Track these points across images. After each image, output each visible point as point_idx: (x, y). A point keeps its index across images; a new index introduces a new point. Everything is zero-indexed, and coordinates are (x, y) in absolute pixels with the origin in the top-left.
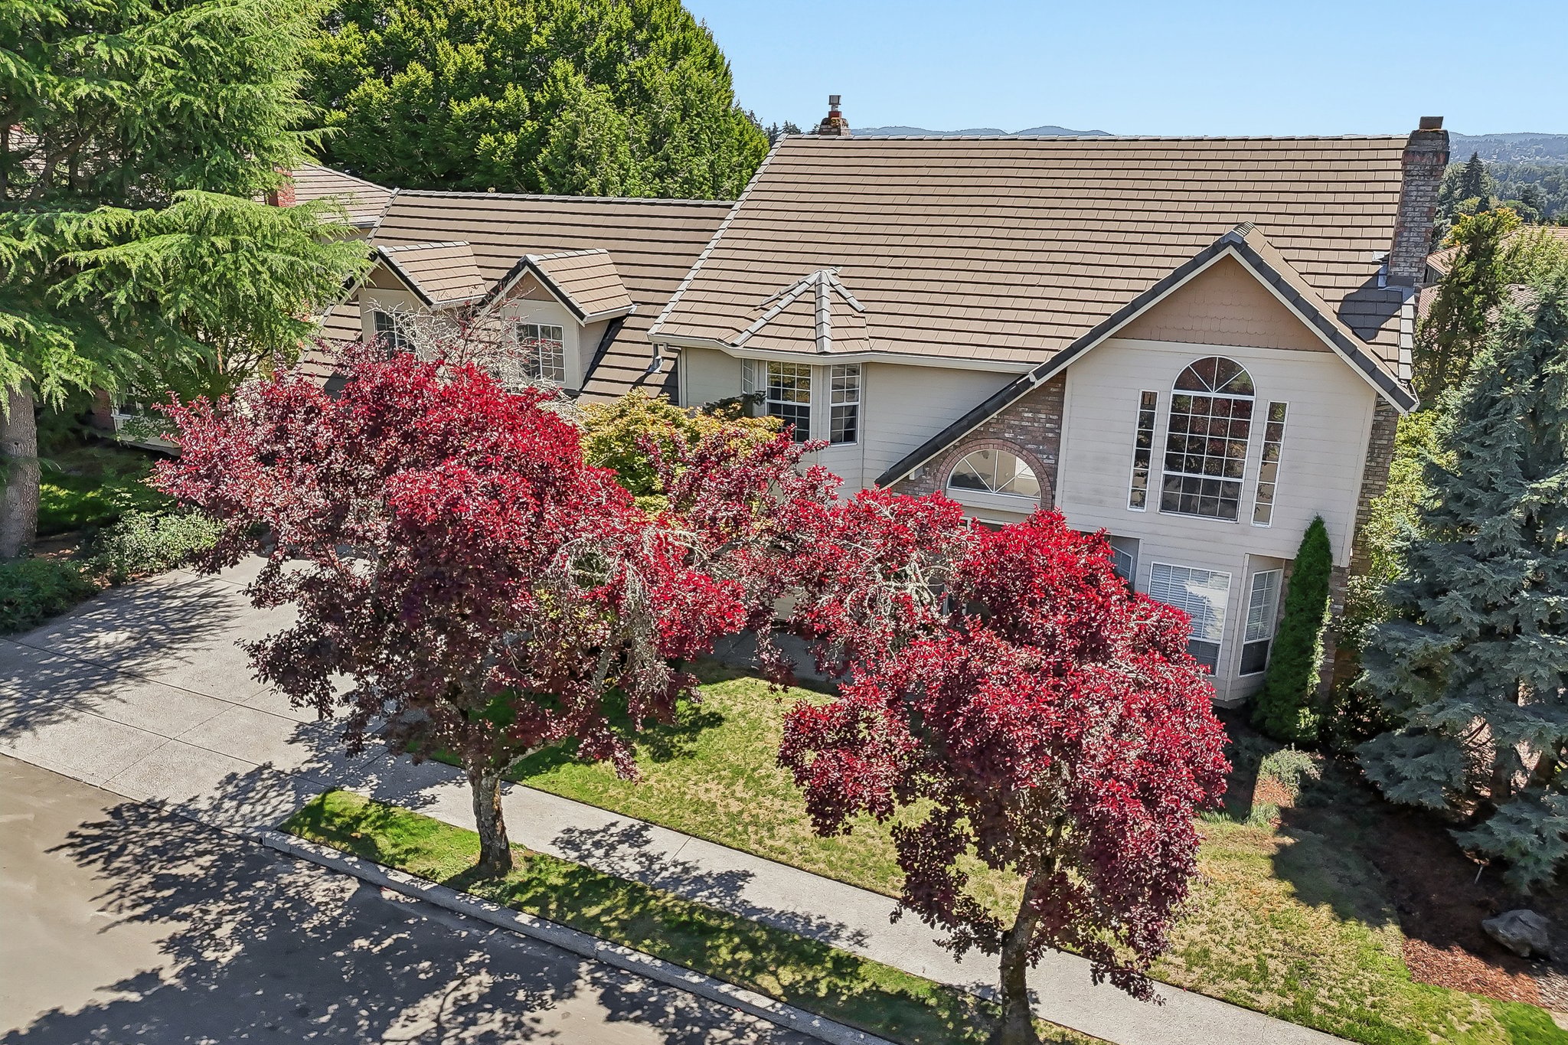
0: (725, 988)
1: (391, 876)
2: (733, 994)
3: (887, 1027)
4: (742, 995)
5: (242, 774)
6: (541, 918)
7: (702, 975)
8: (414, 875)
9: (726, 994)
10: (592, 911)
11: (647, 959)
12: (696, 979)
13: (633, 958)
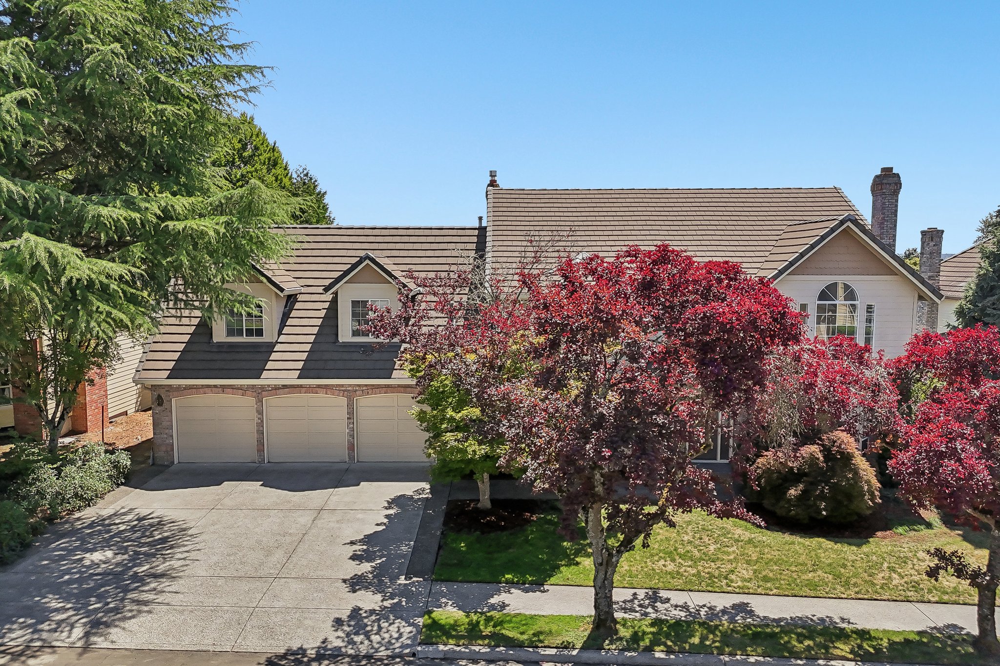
0: (821, 662)
1: (542, 651)
2: (829, 664)
4: (834, 663)
5: (344, 617)
6: (669, 651)
7: (801, 659)
8: (556, 648)
10: (696, 640)
11: (761, 659)
12: (800, 662)
13: (752, 660)
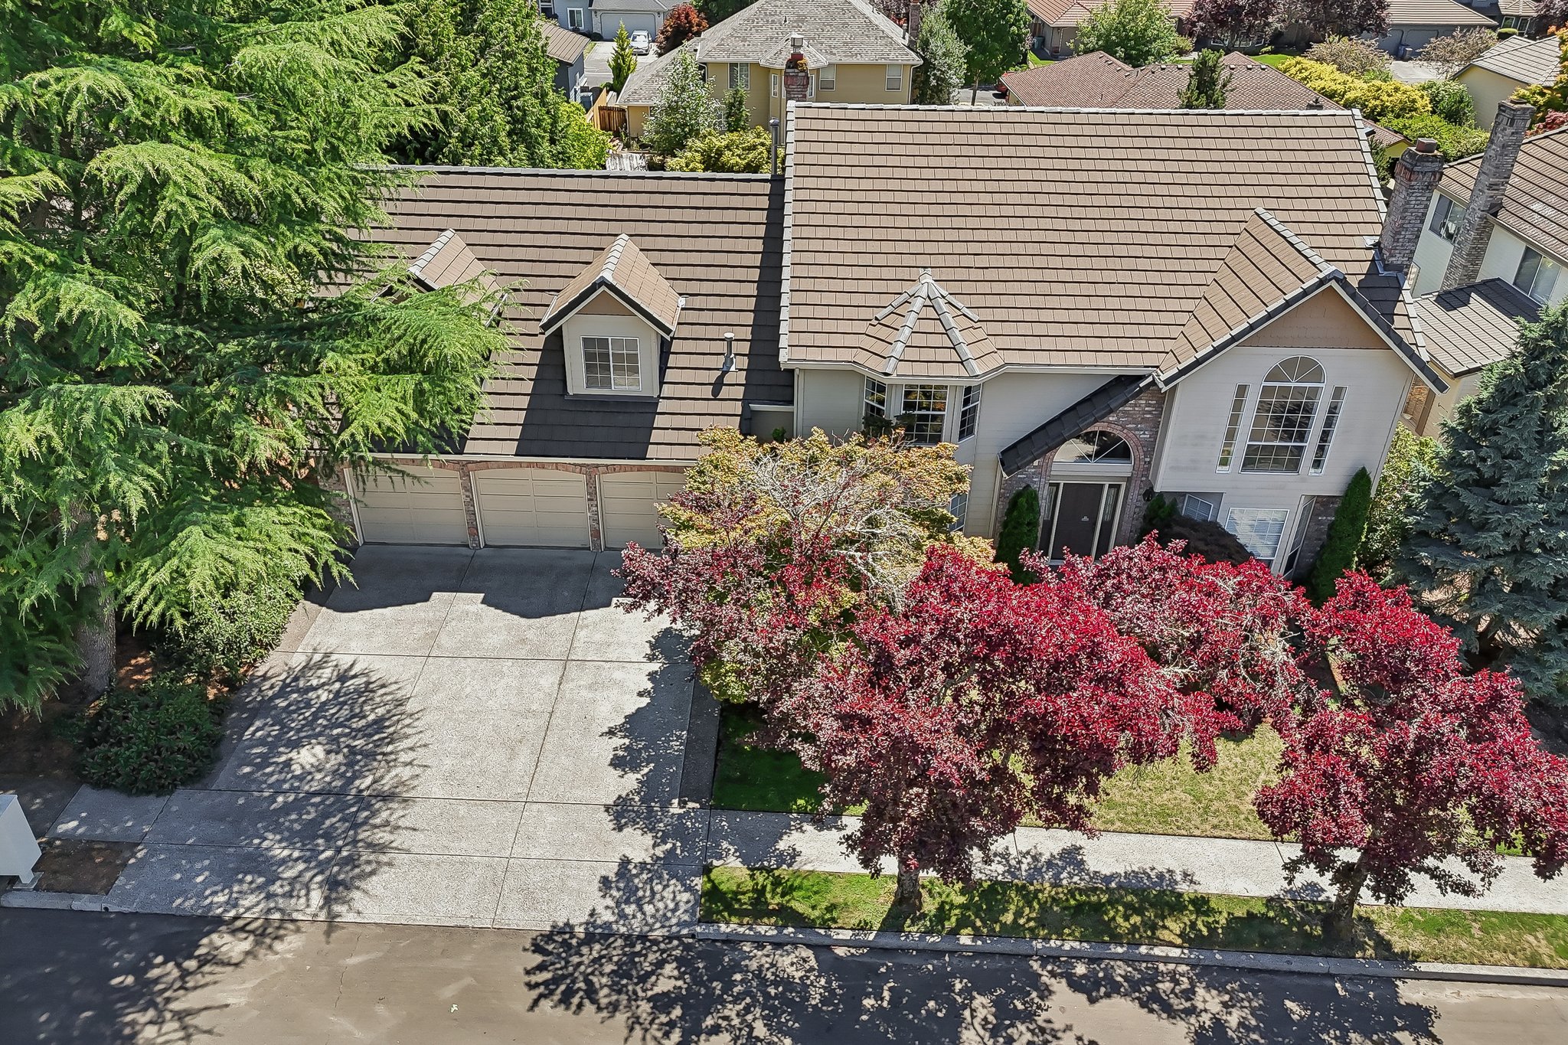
0: (1143, 950)
1: (834, 935)
2: (1152, 952)
3: (1262, 945)
4: (1158, 951)
5: (612, 877)
6: (977, 935)
7: (1121, 945)
8: (852, 929)
9: (1148, 955)
10: (1008, 918)
11: (1076, 945)
12: (1120, 950)
13: (1067, 947)
